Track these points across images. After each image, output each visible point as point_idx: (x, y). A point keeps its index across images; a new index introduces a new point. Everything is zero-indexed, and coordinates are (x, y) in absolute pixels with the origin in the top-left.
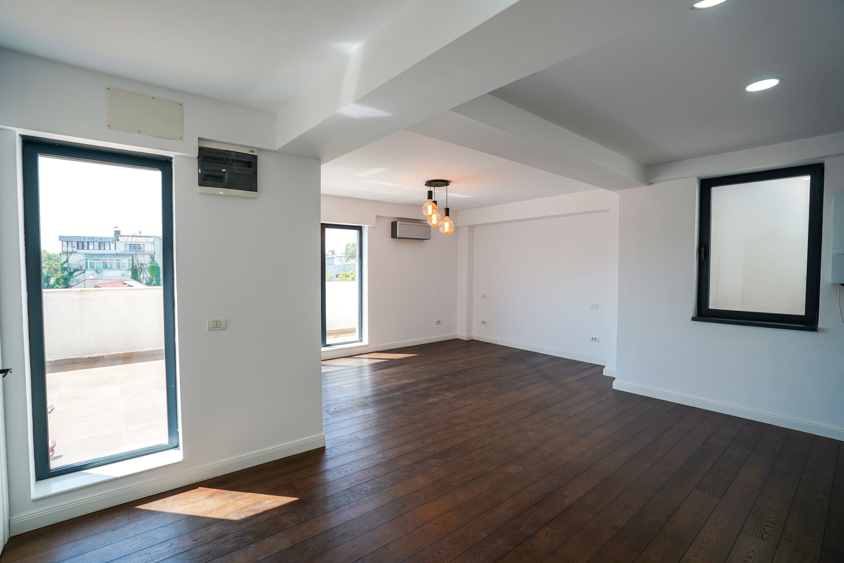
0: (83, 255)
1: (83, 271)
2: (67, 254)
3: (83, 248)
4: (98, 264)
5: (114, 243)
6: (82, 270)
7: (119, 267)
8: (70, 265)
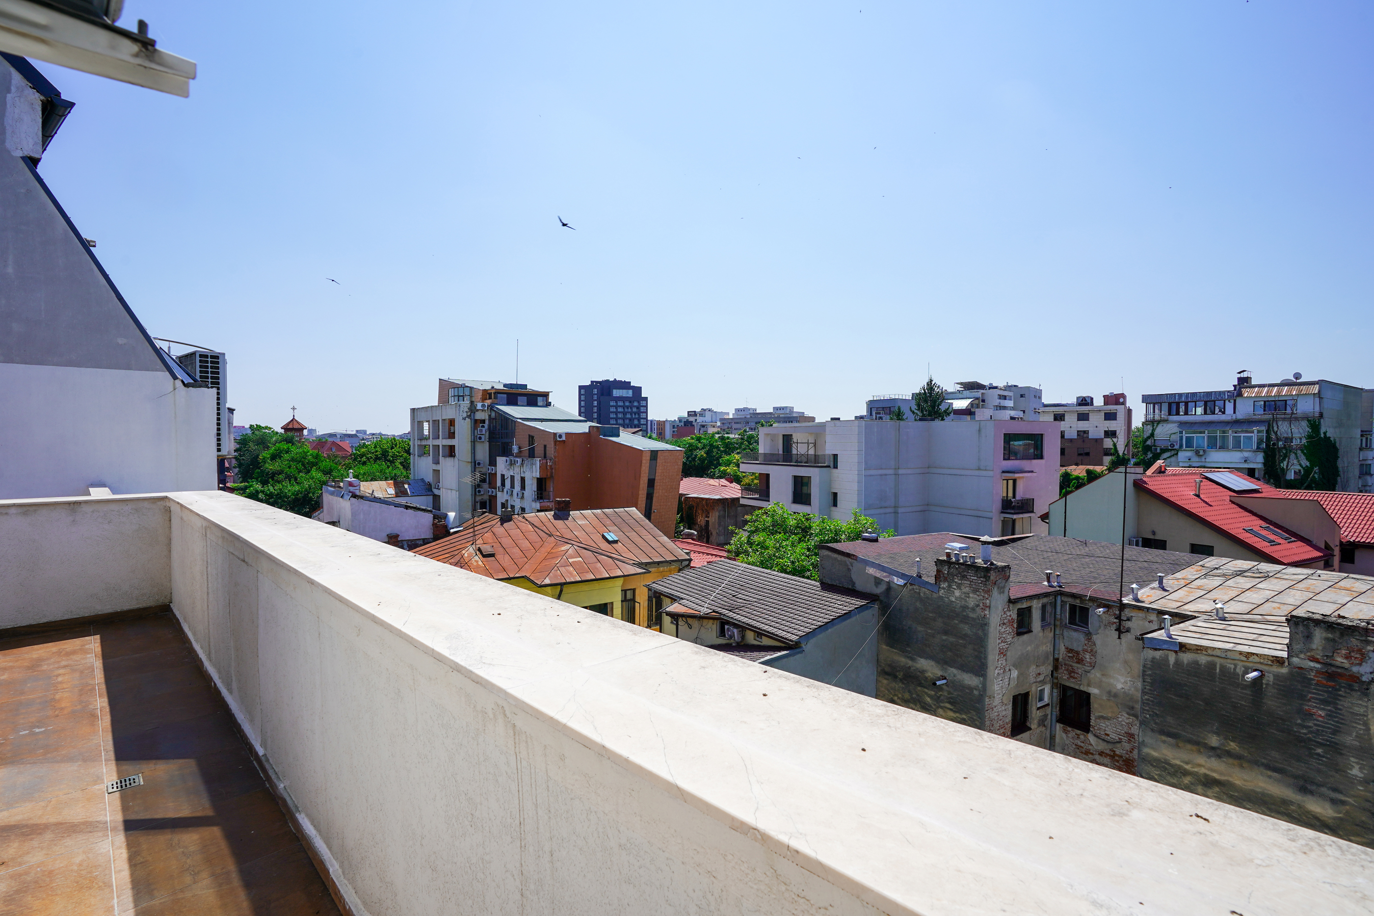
0: (1176, 424)
1: (1176, 452)
2: (1153, 423)
3: (1178, 414)
4: (1201, 439)
5: (1232, 401)
6: (1174, 450)
7: (1237, 446)
8: (1156, 441)
